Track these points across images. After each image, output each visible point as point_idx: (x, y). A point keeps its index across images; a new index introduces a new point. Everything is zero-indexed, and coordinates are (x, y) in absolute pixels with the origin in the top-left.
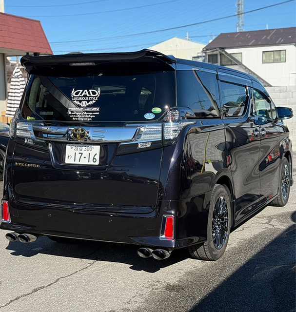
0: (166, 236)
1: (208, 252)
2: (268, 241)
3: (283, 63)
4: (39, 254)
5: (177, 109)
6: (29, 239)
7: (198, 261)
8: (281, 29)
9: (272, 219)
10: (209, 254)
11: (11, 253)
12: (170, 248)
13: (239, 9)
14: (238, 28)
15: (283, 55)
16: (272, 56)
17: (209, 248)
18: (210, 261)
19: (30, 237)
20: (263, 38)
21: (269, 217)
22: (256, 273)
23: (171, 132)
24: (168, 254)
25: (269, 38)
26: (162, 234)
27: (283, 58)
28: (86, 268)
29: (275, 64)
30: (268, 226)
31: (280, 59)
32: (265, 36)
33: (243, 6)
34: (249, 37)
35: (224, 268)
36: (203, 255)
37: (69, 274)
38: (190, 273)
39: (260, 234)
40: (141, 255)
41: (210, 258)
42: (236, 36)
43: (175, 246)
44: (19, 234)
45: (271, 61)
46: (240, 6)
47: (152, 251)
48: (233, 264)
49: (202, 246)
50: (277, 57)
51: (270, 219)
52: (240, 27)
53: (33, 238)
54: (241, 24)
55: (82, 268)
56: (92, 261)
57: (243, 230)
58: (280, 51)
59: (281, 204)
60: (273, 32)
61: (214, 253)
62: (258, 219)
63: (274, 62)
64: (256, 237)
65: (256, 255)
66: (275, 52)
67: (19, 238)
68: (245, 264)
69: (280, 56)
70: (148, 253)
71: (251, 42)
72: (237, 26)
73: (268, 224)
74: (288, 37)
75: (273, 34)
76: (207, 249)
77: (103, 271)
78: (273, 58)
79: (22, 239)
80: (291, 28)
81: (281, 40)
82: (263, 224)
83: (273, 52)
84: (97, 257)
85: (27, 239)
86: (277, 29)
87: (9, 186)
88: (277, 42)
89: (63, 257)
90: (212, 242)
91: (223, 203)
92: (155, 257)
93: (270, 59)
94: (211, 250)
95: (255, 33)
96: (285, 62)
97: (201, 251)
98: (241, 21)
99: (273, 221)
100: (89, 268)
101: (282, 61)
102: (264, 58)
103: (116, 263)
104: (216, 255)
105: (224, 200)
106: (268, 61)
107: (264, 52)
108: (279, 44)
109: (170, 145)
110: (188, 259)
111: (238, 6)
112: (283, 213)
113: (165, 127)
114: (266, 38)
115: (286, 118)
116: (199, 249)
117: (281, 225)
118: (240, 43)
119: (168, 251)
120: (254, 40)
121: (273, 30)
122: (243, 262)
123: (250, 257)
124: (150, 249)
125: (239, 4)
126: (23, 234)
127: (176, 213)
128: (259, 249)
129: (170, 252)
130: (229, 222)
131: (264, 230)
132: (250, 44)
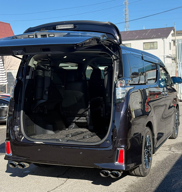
0: (119, 162)
1: (142, 171)
2: (174, 162)
3: (156, 50)
4: (28, 175)
5: (123, 79)
6: (25, 166)
7: (135, 177)
8: (153, 29)
9: (171, 147)
10: (142, 172)
11: (10, 175)
12: (122, 170)
13: (126, 17)
14: (125, 29)
15: (156, 44)
16: (149, 45)
17: (143, 169)
18: (142, 177)
19: (25, 165)
20: (143, 35)
21: (169, 146)
22: (174, 184)
23: (120, 94)
24: (120, 174)
25: (147, 34)
26: (117, 161)
27: (156, 46)
28: (63, 184)
29: (151, 50)
30: (170, 152)
31: (154, 47)
32: (144, 33)
33: (128, 16)
34: (135, 34)
35: (152, 181)
36: (138, 173)
37: (53, 189)
38: (131, 186)
39: (167, 158)
40: (102, 175)
41: (143, 175)
42: (127, 33)
43: (125, 168)
44: (18, 163)
45: (148, 48)
46: (126, 15)
47: (109, 172)
48: (157, 178)
49: (138, 168)
50: (152, 46)
51: (170, 147)
52: (127, 28)
53: (27, 165)
54: (127, 26)
55: (60, 184)
56: (65, 179)
57: (156, 155)
58: (154, 42)
59: (174, 137)
60: (149, 31)
61: (145, 172)
62: (163, 148)
63: (150, 49)
64: (165, 160)
65: (170, 172)
66: (151, 43)
67: (18, 166)
68: (165, 178)
69: (154, 45)
70: (107, 174)
71: (136, 37)
72: (125, 28)
73: (170, 150)
74: (158, 34)
75: (149, 32)
76: (141, 170)
77: (75, 186)
78: (149, 47)
79: (20, 166)
80: (160, 28)
81: (154, 36)
82: (167, 150)
83: (149, 43)
84: (68, 177)
85: (23, 166)
86: (152, 29)
87: (10, 130)
88: (152, 37)
89: (45, 177)
90: (144, 165)
91: (149, 139)
92: (112, 176)
93: (147, 47)
94: (144, 170)
95: (139, 32)
96: (157, 49)
97: (137, 171)
98: (127, 24)
99: (172, 148)
100: (64, 184)
101: (155, 48)
102: (144, 47)
103: (82, 180)
104: (146, 173)
105: (149, 137)
106: (147, 48)
107: (144, 43)
108: (153, 38)
109: (120, 102)
110: (128, 176)
111: (125, 16)
112: (177, 143)
113: (117, 90)
114: (145, 35)
115: (177, 83)
116: (136, 169)
117: (178, 151)
118: (130, 37)
119: (120, 172)
120: (138, 36)
121: (149, 30)
122: (163, 177)
123: (167, 174)
124: (108, 171)
125: (126, 14)
126: (21, 163)
127: (125, 147)
128: (170, 168)
129: (122, 172)
130: (152, 151)
131: (169, 154)
132: (136, 38)
